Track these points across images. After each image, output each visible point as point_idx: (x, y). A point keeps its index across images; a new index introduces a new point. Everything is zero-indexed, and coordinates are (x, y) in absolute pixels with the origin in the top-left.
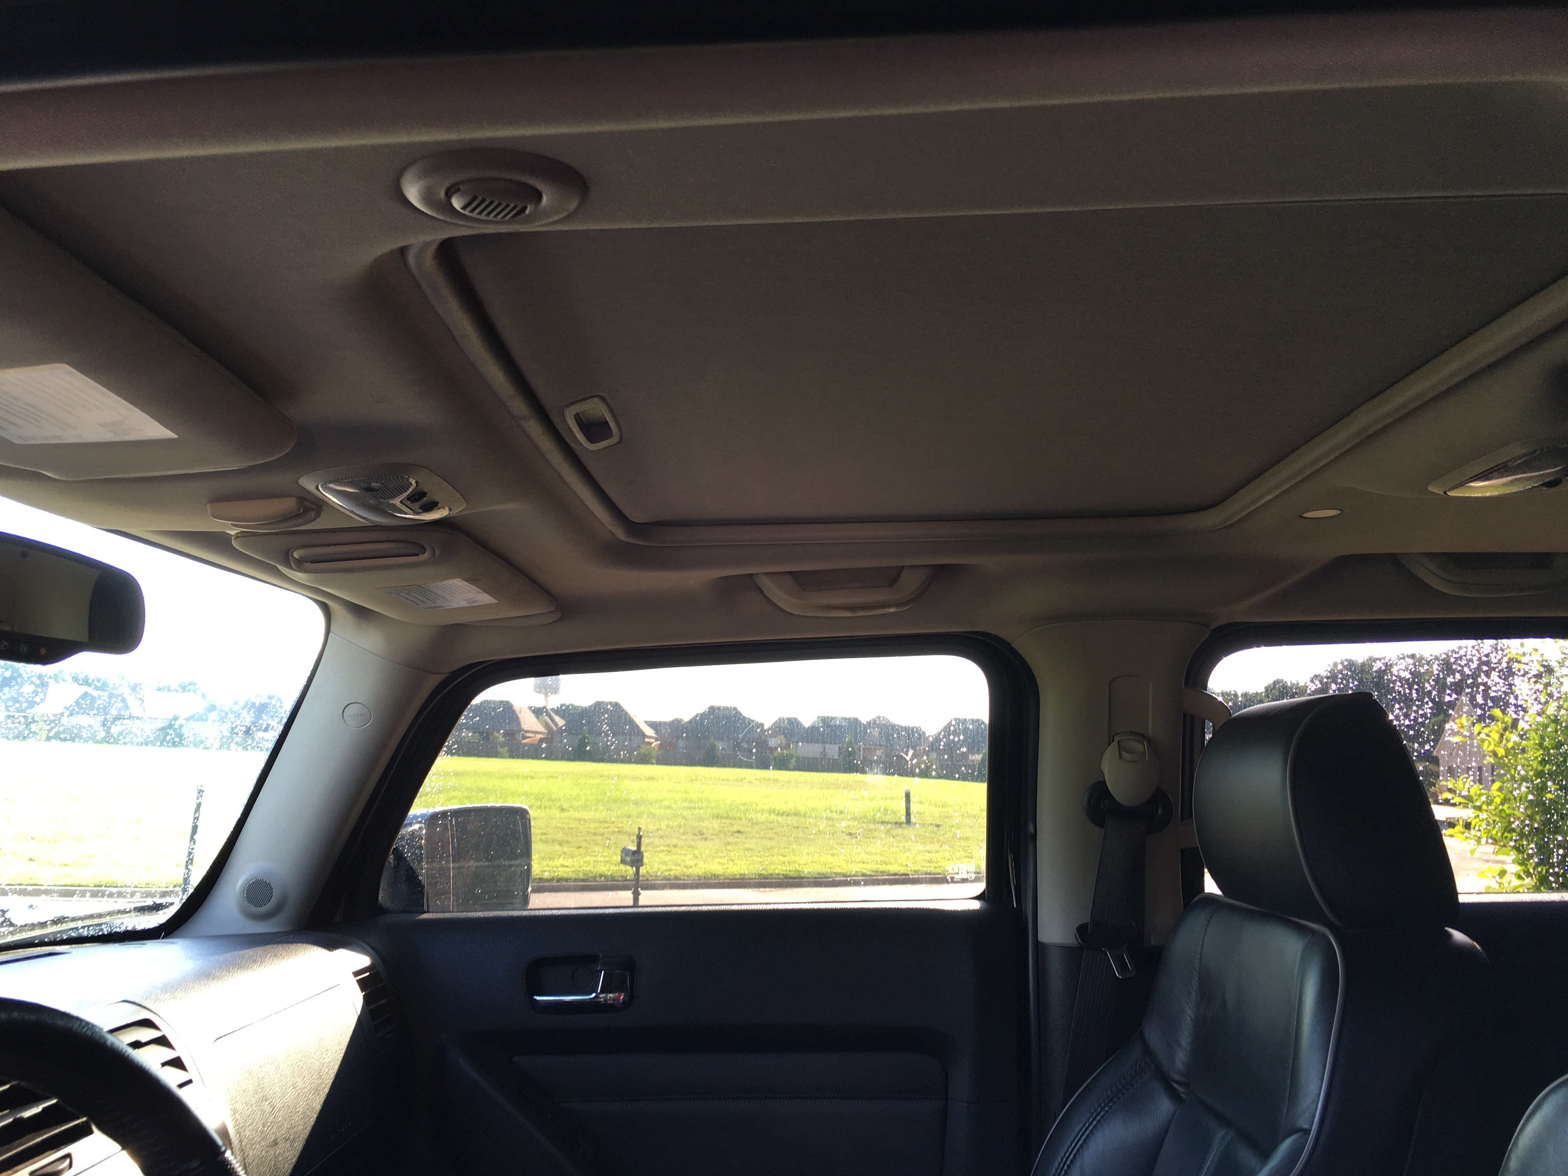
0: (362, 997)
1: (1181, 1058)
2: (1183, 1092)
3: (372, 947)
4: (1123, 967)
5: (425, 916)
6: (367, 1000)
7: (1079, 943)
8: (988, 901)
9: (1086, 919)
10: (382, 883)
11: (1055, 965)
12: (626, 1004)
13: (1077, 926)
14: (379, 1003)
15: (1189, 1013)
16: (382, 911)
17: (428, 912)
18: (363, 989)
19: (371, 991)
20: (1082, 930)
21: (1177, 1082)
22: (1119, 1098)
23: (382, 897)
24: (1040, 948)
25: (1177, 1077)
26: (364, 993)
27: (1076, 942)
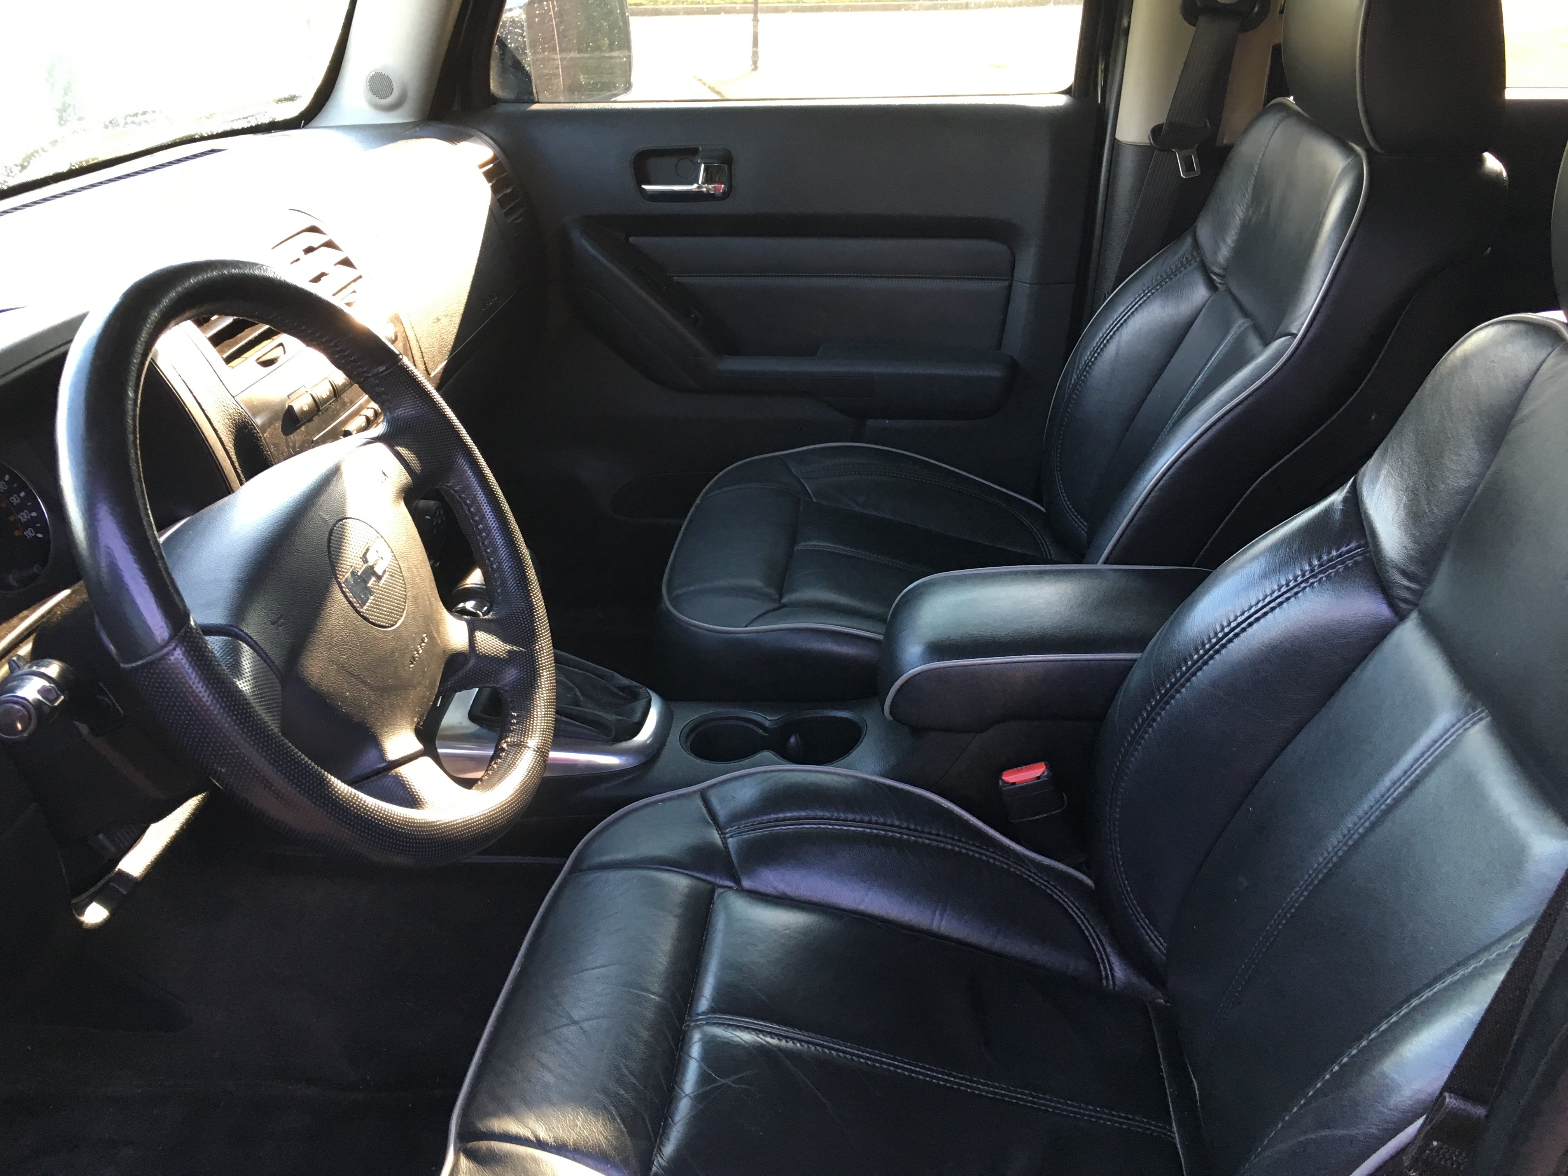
0: (490, 188)
1: (1224, 253)
2: (1220, 283)
3: (492, 138)
4: (1189, 167)
5: (535, 107)
6: (495, 190)
7: (1151, 143)
8: (1074, 97)
9: (1162, 120)
10: (491, 72)
11: (1127, 165)
12: (726, 195)
13: (1152, 126)
14: (505, 192)
15: (1239, 214)
16: (494, 100)
17: (538, 102)
18: (489, 180)
19: (496, 181)
20: (1156, 132)
21: (1215, 274)
22: (1162, 286)
23: (494, 86)
24: (1116, 144)
25: (1217, 270)
26: (491, 184)
27: (1148, 141)
